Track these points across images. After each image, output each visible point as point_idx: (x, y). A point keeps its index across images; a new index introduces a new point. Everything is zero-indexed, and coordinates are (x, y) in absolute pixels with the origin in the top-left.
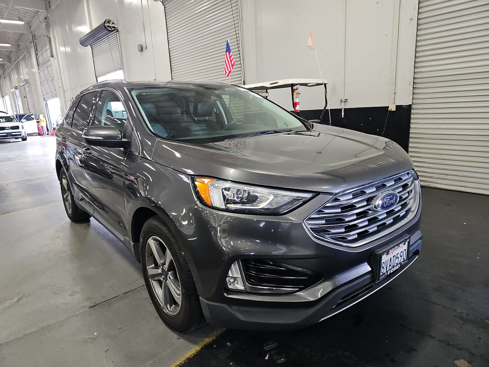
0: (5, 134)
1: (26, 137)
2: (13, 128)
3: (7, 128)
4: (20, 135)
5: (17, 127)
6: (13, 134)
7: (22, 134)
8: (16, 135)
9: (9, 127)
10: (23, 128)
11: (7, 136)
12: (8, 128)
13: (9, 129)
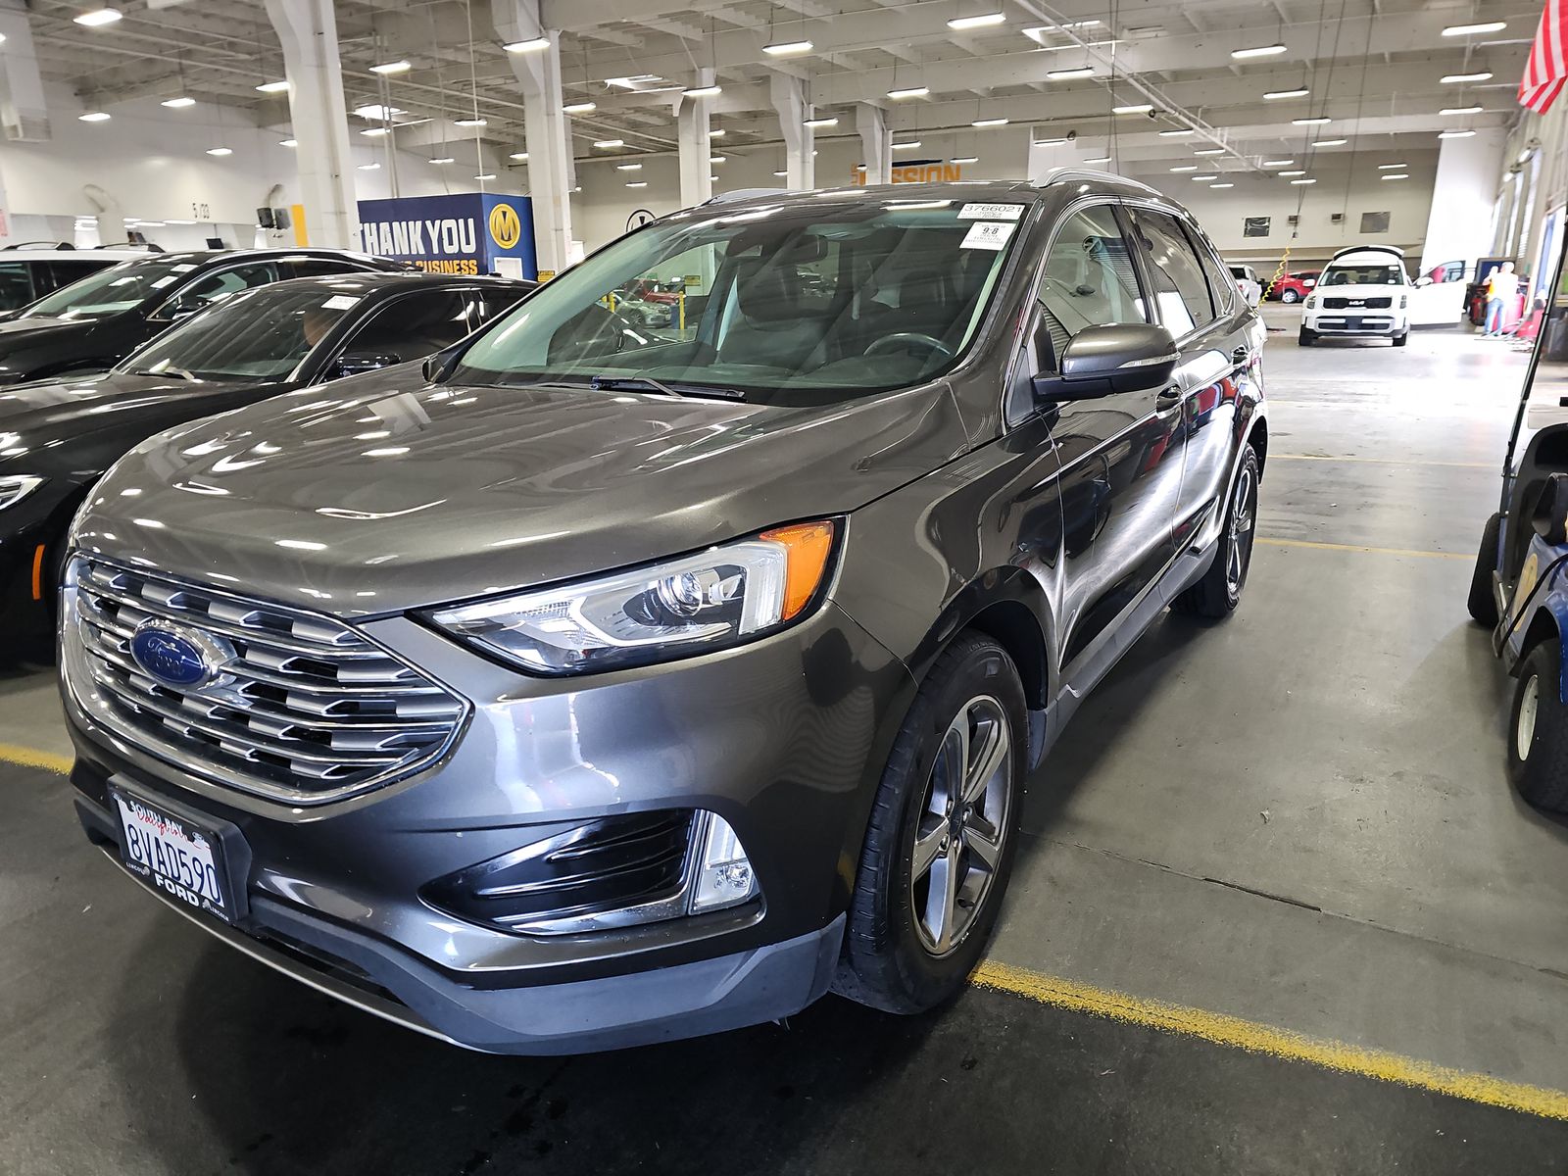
0: (1343, 321)
1: (1405, 336)
2: (1371, 303)
3: (1354, 303)
4: (1386, 326)
5: (1386, 302)
6: (1365, 321)
7: (1393, 323)
8: (1373, 326)
9: (1359, 300)
10: (1403, 306)
11: (1345, 326)
12: (1357, 303)
13: (1360, 306)
